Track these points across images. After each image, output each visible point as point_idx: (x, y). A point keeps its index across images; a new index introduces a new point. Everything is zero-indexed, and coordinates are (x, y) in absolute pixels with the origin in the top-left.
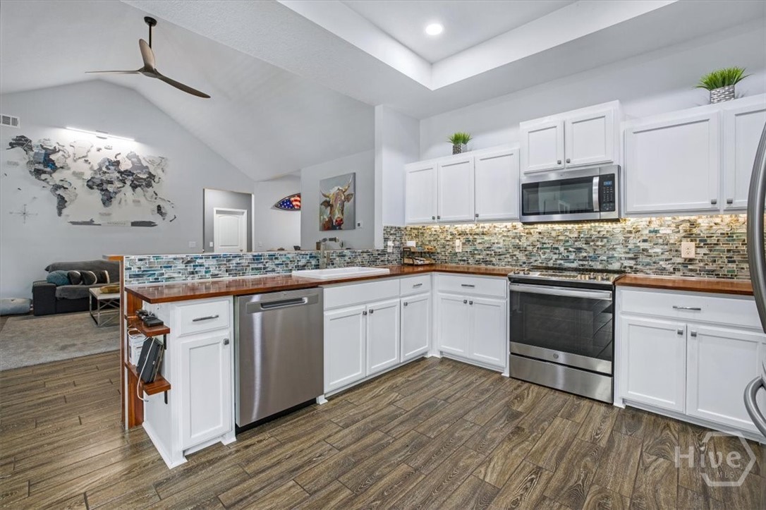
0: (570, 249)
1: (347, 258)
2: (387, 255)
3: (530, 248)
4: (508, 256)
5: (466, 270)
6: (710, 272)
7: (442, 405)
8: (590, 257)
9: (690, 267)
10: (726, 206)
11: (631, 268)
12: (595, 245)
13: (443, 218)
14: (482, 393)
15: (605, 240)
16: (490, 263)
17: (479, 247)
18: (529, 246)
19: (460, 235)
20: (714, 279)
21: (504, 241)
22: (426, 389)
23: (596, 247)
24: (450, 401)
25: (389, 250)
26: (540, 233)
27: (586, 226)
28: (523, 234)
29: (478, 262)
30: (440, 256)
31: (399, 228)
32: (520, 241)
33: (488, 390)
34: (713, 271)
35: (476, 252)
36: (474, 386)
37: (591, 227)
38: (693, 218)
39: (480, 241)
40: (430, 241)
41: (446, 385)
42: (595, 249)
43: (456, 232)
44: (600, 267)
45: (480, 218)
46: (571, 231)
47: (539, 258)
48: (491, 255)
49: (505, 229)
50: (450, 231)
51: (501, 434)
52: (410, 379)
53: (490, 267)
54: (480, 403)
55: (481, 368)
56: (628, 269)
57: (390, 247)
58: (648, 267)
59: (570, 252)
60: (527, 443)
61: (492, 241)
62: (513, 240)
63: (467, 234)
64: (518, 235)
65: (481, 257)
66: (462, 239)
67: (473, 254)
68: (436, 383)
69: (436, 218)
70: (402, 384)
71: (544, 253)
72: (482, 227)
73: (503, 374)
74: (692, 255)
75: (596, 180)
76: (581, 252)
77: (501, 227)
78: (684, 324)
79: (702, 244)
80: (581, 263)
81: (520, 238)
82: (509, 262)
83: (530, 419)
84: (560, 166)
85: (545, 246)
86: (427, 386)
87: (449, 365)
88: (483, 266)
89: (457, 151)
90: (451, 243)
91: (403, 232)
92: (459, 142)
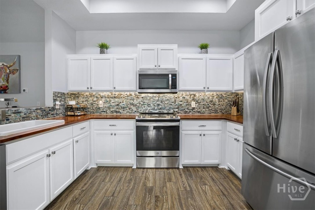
0: (155, 105)
1: (22, 114)
2: (55, 110)
3: (138, 105)
4: (128, 108)
5: (105, 117)
6: (199, 112)
7: (113, 200)
8: (162, 108)
9: (194, 110)
10: (207, 89)
11: (177, 112)
12: (164, 103)
13: (94, 88)
14: (130, 183)
15: (168, 101)
16: (119, 112)
17: (113, 104)
18: (138, 103)
19: (102, 98)
20: (200, 114)
21: (126, 101)
22: (97, 193)
23: (165, 104)
24: (115, 195)
25: (57, 107)
26: (142, 98)
27: (161, 95)
28: (135, 98)
29: (112, 112)
30: (90, 110)
31: (64, 93)
32: (134, 101)
33: (131, 180)
34: (200, 111)
35: (111, 107)
36: (123, 179)
37: (163, 95)
38: (195, 93)
39: (113, 101)
40: (83, 101)
41: (108, 185)
42: (165, 105)
43: (99, 97)
44: (166, 112)
45: (116, 89)
46: (155, 97)
47: (142, 109)
48: (119, 108)
49: (126, 96)
50: (96, 96)
51: (152, 204)
52: (84, 189)
53: (118, 114)
54: (132, 189)
55: (121, 167)
56: (176, 112)
57: (58, 105)
58: (182, 111)
59: (155, 106)
60: (165, 204)
61: (120, 101)
62: (130, 101)
63: (106, 98)
64: (133, 98)
65: (114, 109)
66: (103, 100)
67: (109, 108)
68: (102, 185)
69: (89, 88)
70: (80, 195)
71: (144, 107)
72: (114, 94)
73: (133, 168)
74: (194, 107)
75: (170, 76)
76: (159, 106)
77: (124, 94)
78: (201, 132)
79: (197, 103)
80: (159, 110)
81: (133, 100)
82: (128, 111)
83: (158, 188)
84: (156, 68)
85: (145, 103)
86: (97, 190)
87: (103, 170)
88: (115, 114)
89: (102, 52)
90: (96, 102)
91: (66, 96)
92: (103, 48)
